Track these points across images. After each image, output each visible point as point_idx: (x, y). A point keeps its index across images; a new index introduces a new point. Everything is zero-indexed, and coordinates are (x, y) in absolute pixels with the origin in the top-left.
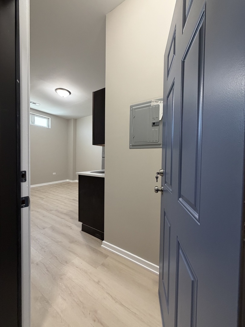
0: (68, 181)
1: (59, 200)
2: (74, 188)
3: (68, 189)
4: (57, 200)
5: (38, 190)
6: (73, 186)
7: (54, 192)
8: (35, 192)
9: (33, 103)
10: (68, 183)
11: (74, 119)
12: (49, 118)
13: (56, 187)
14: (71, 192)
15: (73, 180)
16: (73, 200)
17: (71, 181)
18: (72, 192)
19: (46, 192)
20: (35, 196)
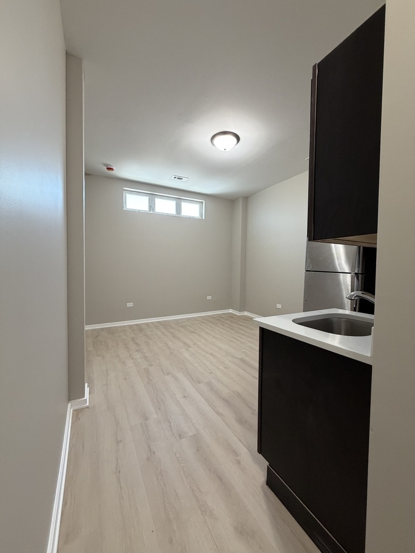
0: (231, 312)
1: (214, 356)
2: (242, 329)
3: (232, 329)
4: (211, 354)
5: (183, 327)
6: (241, 325)
7: (207, 333)
8: (179, 331)
9: (178, 178)
10: (232, 316)
11: (243, 197)
12: (202, 202)
13: (212, 323)
14: (237, 340)
15: (240, 311)
16: (242, 360)
17: (237, 313)
18: (239, 339)
19: (194, 333)
20: (178, 338)
